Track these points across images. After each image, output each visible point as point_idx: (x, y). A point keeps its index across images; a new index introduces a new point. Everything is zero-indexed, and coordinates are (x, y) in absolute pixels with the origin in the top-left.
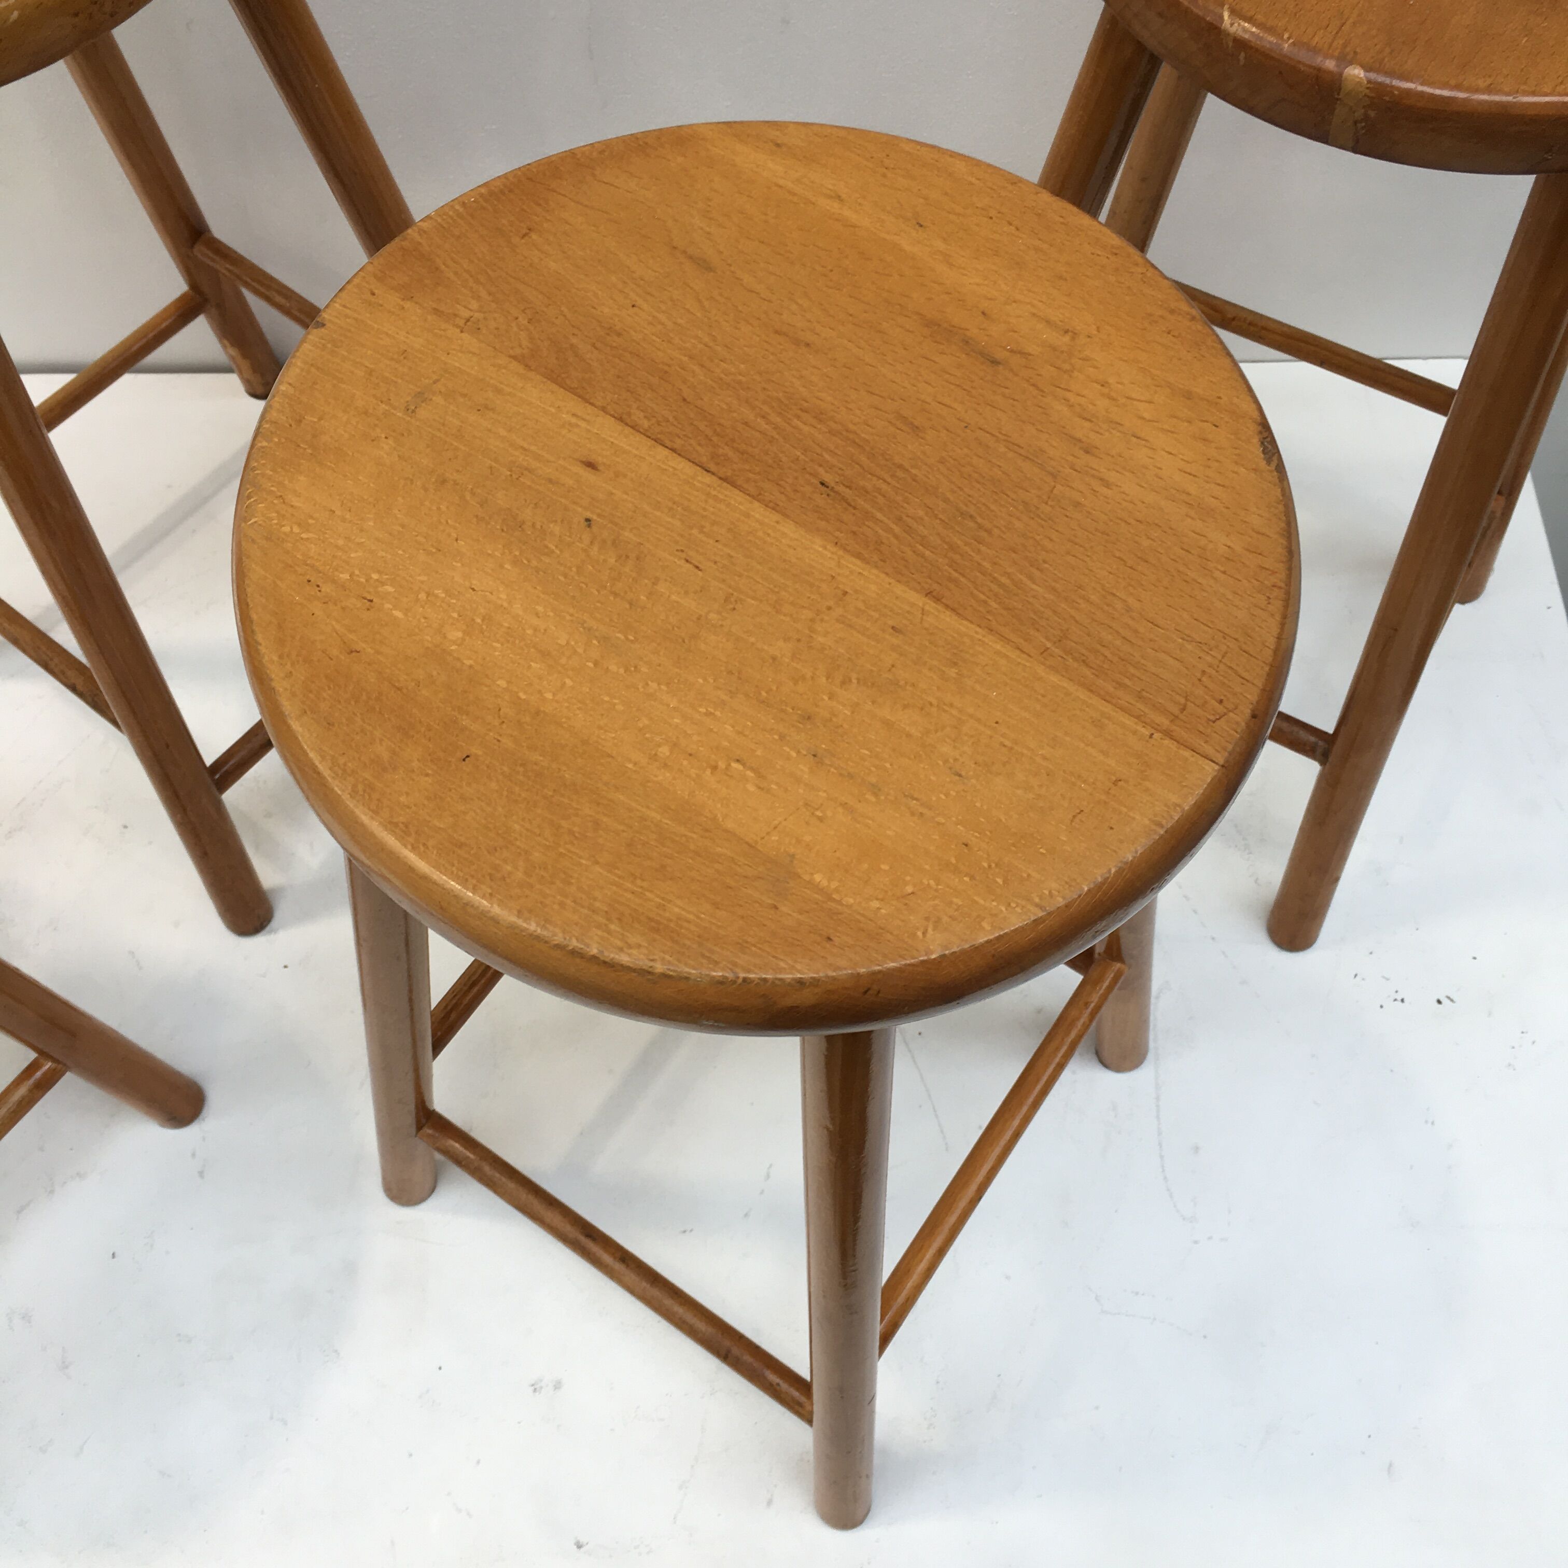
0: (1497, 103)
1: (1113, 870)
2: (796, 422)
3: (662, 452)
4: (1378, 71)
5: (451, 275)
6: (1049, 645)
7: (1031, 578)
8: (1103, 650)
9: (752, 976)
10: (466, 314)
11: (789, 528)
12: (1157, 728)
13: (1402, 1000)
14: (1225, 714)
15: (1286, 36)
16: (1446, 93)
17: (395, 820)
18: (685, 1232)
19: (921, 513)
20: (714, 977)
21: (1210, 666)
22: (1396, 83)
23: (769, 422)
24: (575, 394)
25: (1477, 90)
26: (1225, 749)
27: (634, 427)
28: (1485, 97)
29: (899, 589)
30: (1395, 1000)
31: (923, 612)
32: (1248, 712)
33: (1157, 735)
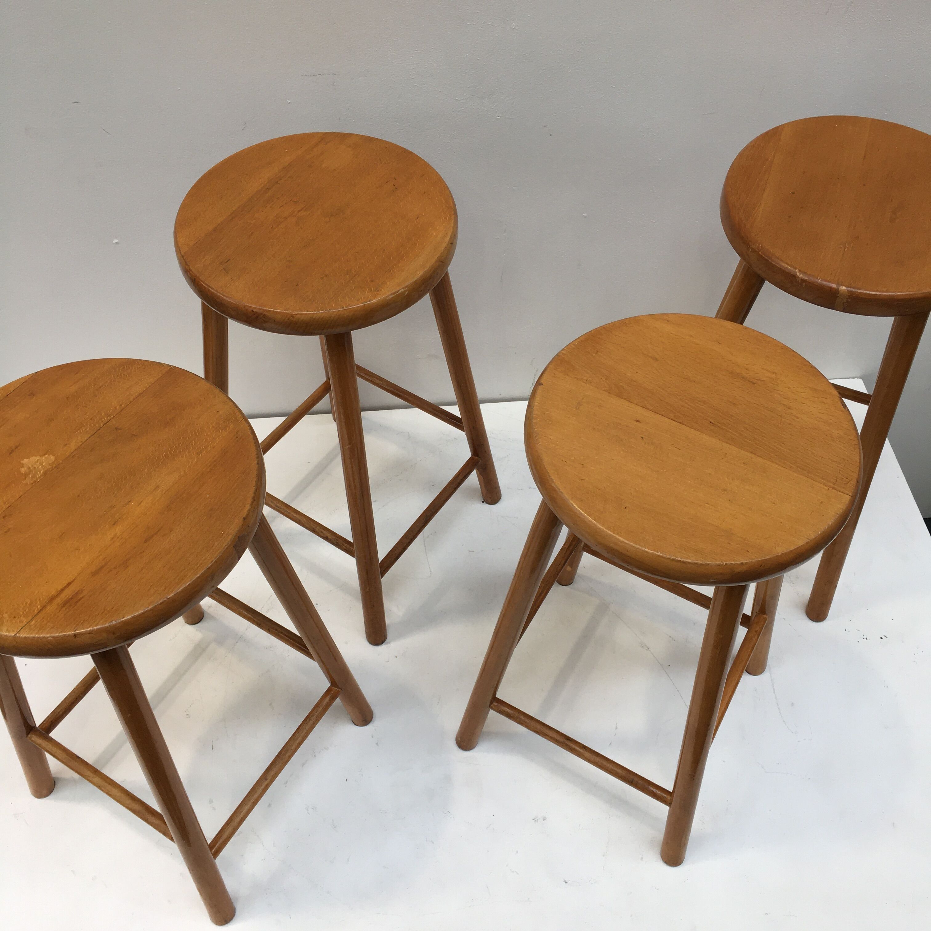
0: (889, 295)
1: (826, 528)
2: (697, 405)
3: (658, 416)
4: (850, 287)
5: (577, 367)
6: (792, 465)
7: (781, 446)
8: (808, 465)
9: (727, 563)
10: (585, 378)
11: (704, 436)
12: (830, 487)
13: (866, 639)
14: (849, 482)
15: (819, 278)
16: (873, 293)
17: (610, 526)
19: (743, 429)
20: (716, 564)
21: (842, 468)
22: (857, 290)
23: (689, 405)
24: (626, 400)
25: (883, 292)
26: (851, 491)
27: (648, 409)
28: (886, 294)
29: (742, 452)
30: (863, 639)
31: (751, 458)
32: (855, 480)
33: (831, 489)
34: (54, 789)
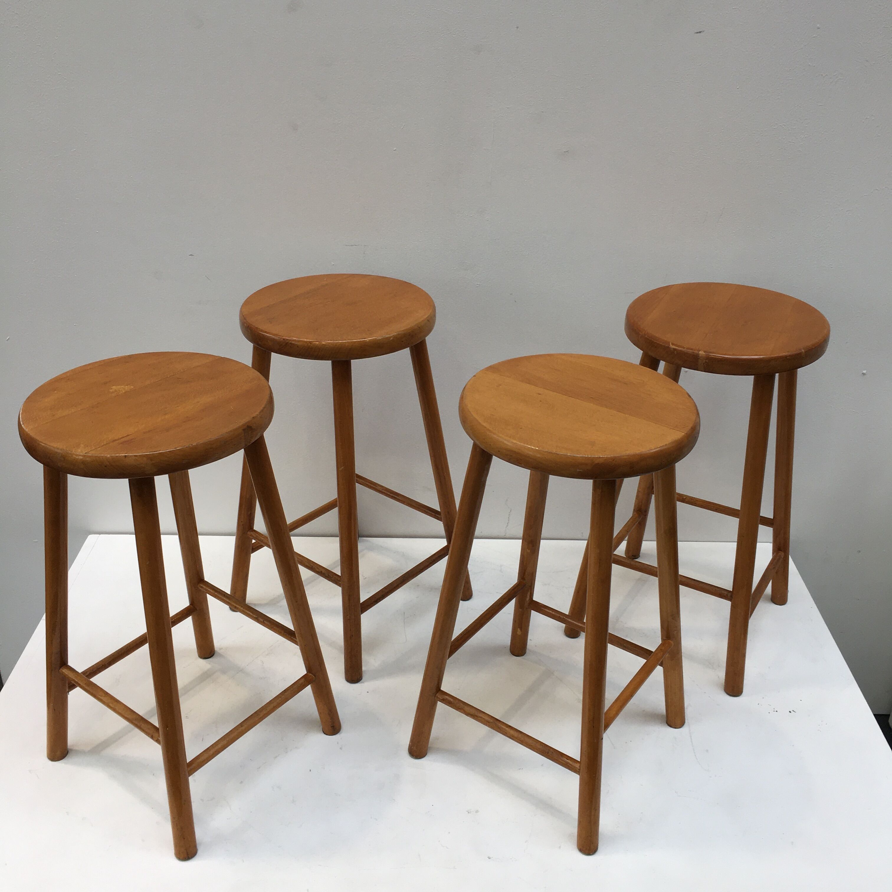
0: (735, 358)
2: (584, 390)
4: (707, 352)
7: (640, 410)
8: (657, 419)
13: (777, 711)
14: (685, 427)
15: (685, 347)
16: (723, 356)
18: (520, 769)
19: (613, 401)
21: (682, 421)
22: (711, 354)
23: (578, 390)
24: (534, 385)
27: (548, 390)
28: (732, 357)
30: (774, 711)
34: (66, 756)
